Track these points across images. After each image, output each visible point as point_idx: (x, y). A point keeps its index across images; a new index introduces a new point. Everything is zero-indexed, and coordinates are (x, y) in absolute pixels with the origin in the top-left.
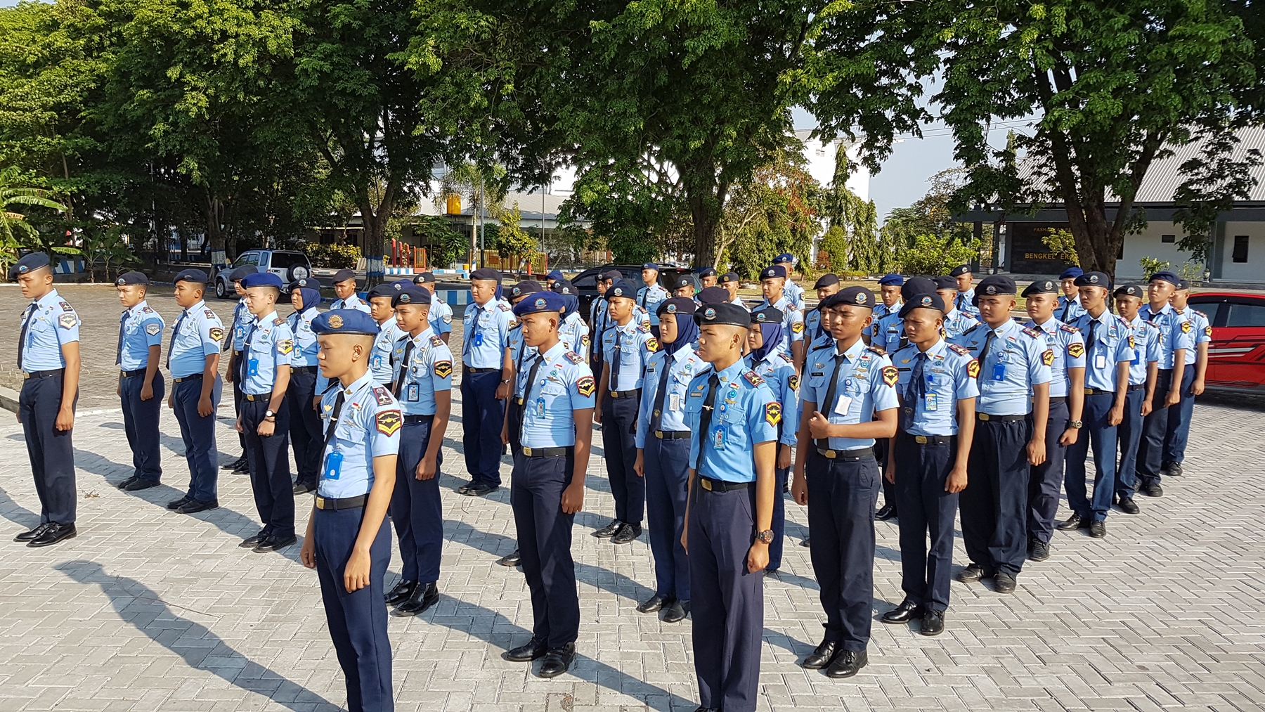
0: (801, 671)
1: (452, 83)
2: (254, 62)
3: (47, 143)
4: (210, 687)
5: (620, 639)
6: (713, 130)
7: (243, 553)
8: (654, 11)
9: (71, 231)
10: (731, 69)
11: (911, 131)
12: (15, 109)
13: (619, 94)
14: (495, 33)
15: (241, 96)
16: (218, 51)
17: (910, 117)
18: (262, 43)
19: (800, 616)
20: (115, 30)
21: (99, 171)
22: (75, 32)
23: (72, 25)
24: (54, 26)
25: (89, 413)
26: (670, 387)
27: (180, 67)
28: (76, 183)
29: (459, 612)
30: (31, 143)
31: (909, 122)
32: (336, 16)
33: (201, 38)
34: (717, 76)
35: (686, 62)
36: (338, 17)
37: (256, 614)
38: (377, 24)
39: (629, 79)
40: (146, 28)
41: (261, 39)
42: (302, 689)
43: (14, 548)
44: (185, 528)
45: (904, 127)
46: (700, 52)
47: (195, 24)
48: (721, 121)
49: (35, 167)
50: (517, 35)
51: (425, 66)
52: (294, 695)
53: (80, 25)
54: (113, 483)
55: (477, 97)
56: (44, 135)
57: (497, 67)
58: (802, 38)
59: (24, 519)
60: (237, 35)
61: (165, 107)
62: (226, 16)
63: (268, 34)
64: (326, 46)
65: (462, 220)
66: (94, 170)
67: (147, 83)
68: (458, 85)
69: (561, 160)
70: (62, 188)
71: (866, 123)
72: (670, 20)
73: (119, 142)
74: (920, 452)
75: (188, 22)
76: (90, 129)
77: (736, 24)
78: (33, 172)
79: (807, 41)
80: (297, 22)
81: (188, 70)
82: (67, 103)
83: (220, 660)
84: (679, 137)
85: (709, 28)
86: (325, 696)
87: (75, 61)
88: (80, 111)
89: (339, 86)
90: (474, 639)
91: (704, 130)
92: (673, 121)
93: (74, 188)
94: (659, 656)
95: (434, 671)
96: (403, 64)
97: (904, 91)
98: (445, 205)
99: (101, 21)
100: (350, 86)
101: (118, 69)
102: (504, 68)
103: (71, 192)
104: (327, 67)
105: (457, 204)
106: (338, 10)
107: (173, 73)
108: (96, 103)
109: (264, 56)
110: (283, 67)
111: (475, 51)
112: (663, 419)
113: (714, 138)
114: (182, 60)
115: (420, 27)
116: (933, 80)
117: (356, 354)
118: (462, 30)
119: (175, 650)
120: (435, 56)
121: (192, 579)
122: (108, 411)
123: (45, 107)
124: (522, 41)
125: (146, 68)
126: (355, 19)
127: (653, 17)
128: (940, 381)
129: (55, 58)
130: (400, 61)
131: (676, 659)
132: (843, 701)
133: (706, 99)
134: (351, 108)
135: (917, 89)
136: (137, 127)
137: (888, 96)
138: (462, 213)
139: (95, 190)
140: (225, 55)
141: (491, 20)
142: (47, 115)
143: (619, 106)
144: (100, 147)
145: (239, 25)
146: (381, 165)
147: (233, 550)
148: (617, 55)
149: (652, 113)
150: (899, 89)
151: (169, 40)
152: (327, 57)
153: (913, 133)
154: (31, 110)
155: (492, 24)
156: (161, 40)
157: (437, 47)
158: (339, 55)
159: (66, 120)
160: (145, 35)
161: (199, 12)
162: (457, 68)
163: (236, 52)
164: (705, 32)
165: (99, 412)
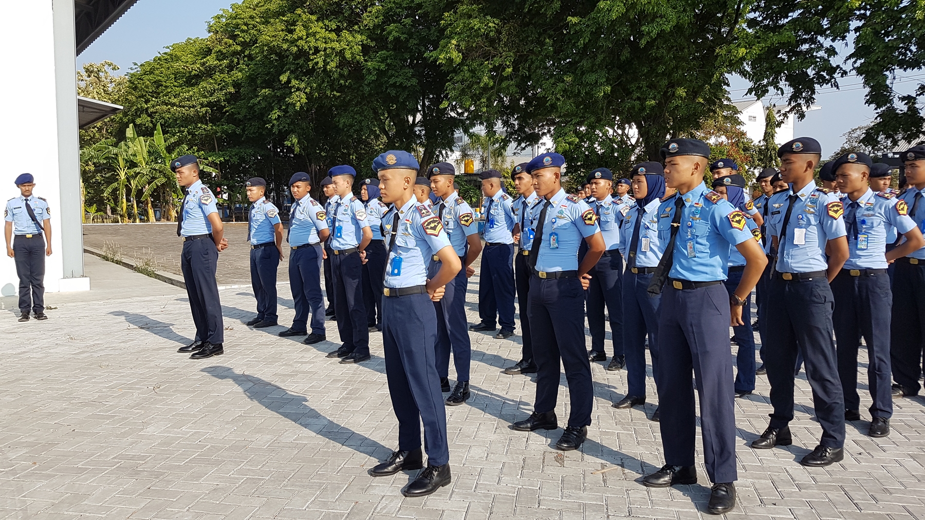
0: (751, 450)
1: (469, 70)
2: (337, 67)
3: (204, 129)
4: (303, 435)
5: (599, 422)
6: (666, 92)
7: (328, 361)
8: (618, 6)
9: (220, 187)
10: (680, 43)
11: (830, 84)
12: (184, 107)
13: (592, 70)
14: (499, 32)
15: (328, 93)
16: (313, 60)
17: (827, 74)
18: (341, 53)
19: (748, 416)
20: (247, 53)
21: (237, 147)
22: (221, 56)
23: (219, 51)
24: (209, 52)
25: (229, 287)
26: (642, 232)
27: (288, 73)
28: (223, 155)
29: (476, 400)
30: (194, 129)
31: (827, 77)
32: (389, 33)
33: (302, 53)
34: (669, 50)
35: (643, 42)
36: (391, 33)
37: (335, 395)
38: (418, 36)
39: (600, 57)
40: (266, 48)
41: (341, 51)
42: (366, 439)
43: (177, 356)
44: (290, 347)
45: (822, 81)
46: (654, 34)
47: (298, 43)
48: (672, 85)
49: (196, 145)
50: (515, 33)
51: (450, 60)
52: (361, 441)
53: (225, 51)
54: (244, 323)
55: (486, 79)
56: (202, 123)
57: (501, 57)
58: (736, 22)
59: (184, 341)
60: (325, 49)
61: (279, 101)
62: (317, 37)
63: (345, 46)
64: (383, 52)
65: (475, 178)
66: (235, 146)
67: (268, 84)
68: (473, 71)
69: (546, 131)
70: (214, 158)
71: (791, 80)
72: (631, 11)
73: (250, 126)
74: (854, 283)
75: (293, 42)
76: (232, 119)
77: (684, 10)
78: (195, 148)
79: (741, 26)
80: (364, 37)
81: (293, 76)
82: (215, 102)
83: (310, 420)
84: (639, 99)
85: (661, 17)
86: (382, 443)
87: (221, 75)
88: (225, 107)
89: (392, 81)
90: (488, 416)
91: (659, 93)
92: (633, 86)
93: (222, 159)
94: (631, 435)
95: (459, 433)
96: (436, 60)
97: (821, 54)
98: (463, 166)
99: (239, 48)
100: (399, 80)
101: (249, 77)
102: (506, 58)
103: (220, 161)
104: (383, 67)
105: (472, 166)
106: (391, 28)
107: (284, 78)
108: (235, 102)
109: (343, 63)
110: (355, 70)
111: (486, 46)
112: (638, 258)
113: (667, 97)
114: (289, 69)
115: (448, 32)
116: (847, 44)
117: (406, 184)
118: (475, 31)
119: (280, 413)
120: (457, 52)
121: (293, 375)
122: (242, 286)
123: (202, 105)
124: (519, 37)
125: (267, 75)
126: (403, 33)
127: (619, 9)
128: (872, 223)
129: (209, 72)
130: (434, 57)
131: (645, 438)
132: (786, 470)
133: (661, 69)
134: (399, 96)
135: (832, 52)
136: (261, 116)
137: (808, 58)
138: (475, 172)
139: (235, 160)
140: (317, 63)
141: (496, 22)
142: (204, 110)
143: (591, 78)
144: (238, 131)
145: (326, 43)
146: (419, 136)
147: (321, 359)
148: (590, 41)
149: (616, 82)
150: (817, 52)
151: (282, 55)
152: (383, 60)
153: (832, 85)
154: (194, 107)
155: (498, 24)
156: (276, 56)
157: (458, 46)
158: (391, 59)
159: (216, 112)
160: (265, 53)
161: (300, 35)
162: (472, 60)
163: (324, 61)
164: (658, 20)
165: (236, 286)
